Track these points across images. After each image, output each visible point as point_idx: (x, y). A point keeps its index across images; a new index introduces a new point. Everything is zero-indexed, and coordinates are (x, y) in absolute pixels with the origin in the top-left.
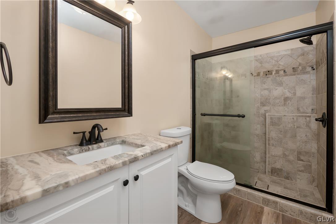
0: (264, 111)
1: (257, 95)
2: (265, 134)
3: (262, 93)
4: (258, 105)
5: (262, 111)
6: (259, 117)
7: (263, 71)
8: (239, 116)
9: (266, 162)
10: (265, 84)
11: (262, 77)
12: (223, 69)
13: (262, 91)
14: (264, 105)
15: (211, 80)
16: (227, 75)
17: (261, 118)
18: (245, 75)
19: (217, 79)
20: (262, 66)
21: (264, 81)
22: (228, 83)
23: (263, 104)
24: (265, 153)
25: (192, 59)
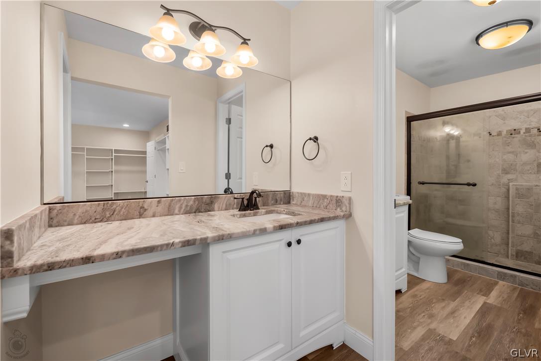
0: (508, 181)
1: (497, 160)
2: (508, 209)
3: (505, 157)
4: (498, 172)
5: (505, 179)
6: (500, 187)
7: (507, 129)
8: (469, 184)
9: (508, 244)
10: (508, 146)
11: (505, 137)
12: (446, 125)
13: (504, 155)
14: (507, 173)
15: (429, 140)
16: (452, 132)
17: (503, 188)
18: (479, 135)
19: (437, 140)
20: (504, 123)
21: (508, 142)
22: (453, 143)
23: (506, 171)
24: (508, 233)
25: (407, 121)
